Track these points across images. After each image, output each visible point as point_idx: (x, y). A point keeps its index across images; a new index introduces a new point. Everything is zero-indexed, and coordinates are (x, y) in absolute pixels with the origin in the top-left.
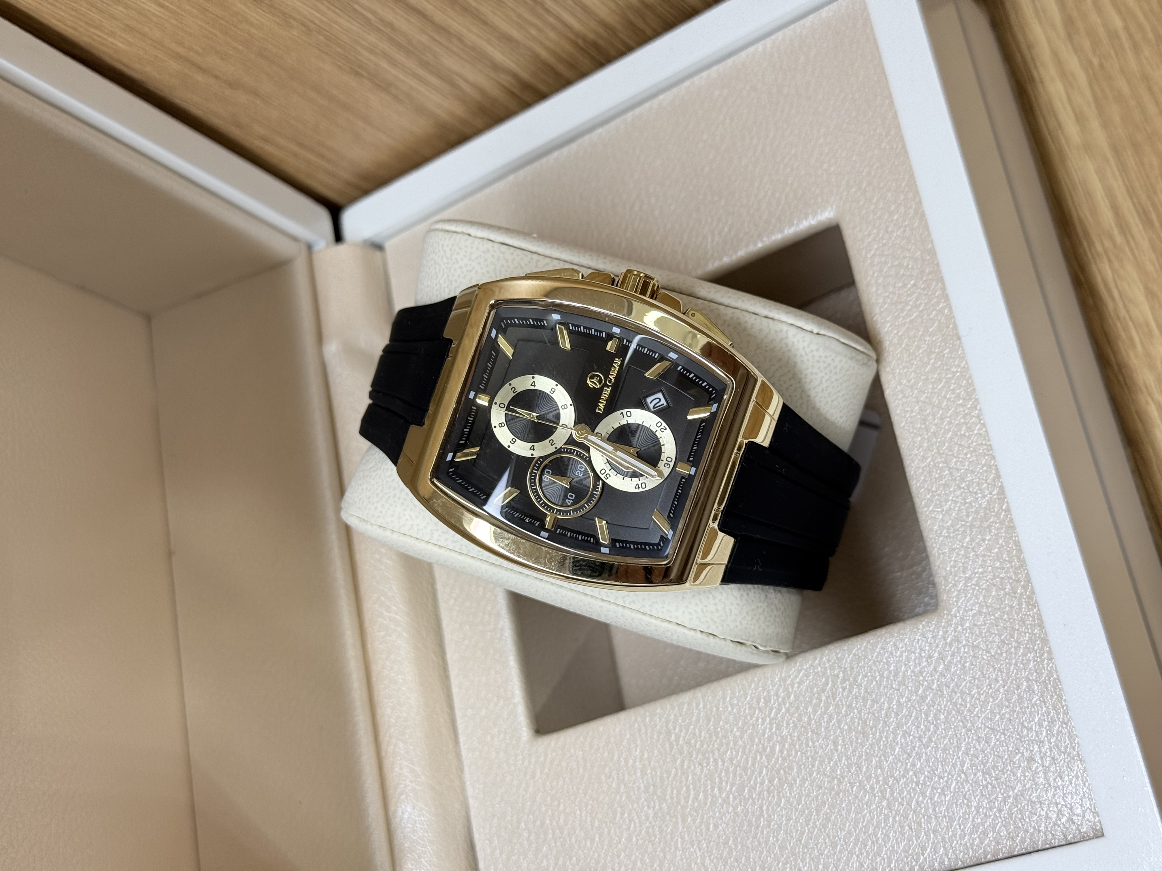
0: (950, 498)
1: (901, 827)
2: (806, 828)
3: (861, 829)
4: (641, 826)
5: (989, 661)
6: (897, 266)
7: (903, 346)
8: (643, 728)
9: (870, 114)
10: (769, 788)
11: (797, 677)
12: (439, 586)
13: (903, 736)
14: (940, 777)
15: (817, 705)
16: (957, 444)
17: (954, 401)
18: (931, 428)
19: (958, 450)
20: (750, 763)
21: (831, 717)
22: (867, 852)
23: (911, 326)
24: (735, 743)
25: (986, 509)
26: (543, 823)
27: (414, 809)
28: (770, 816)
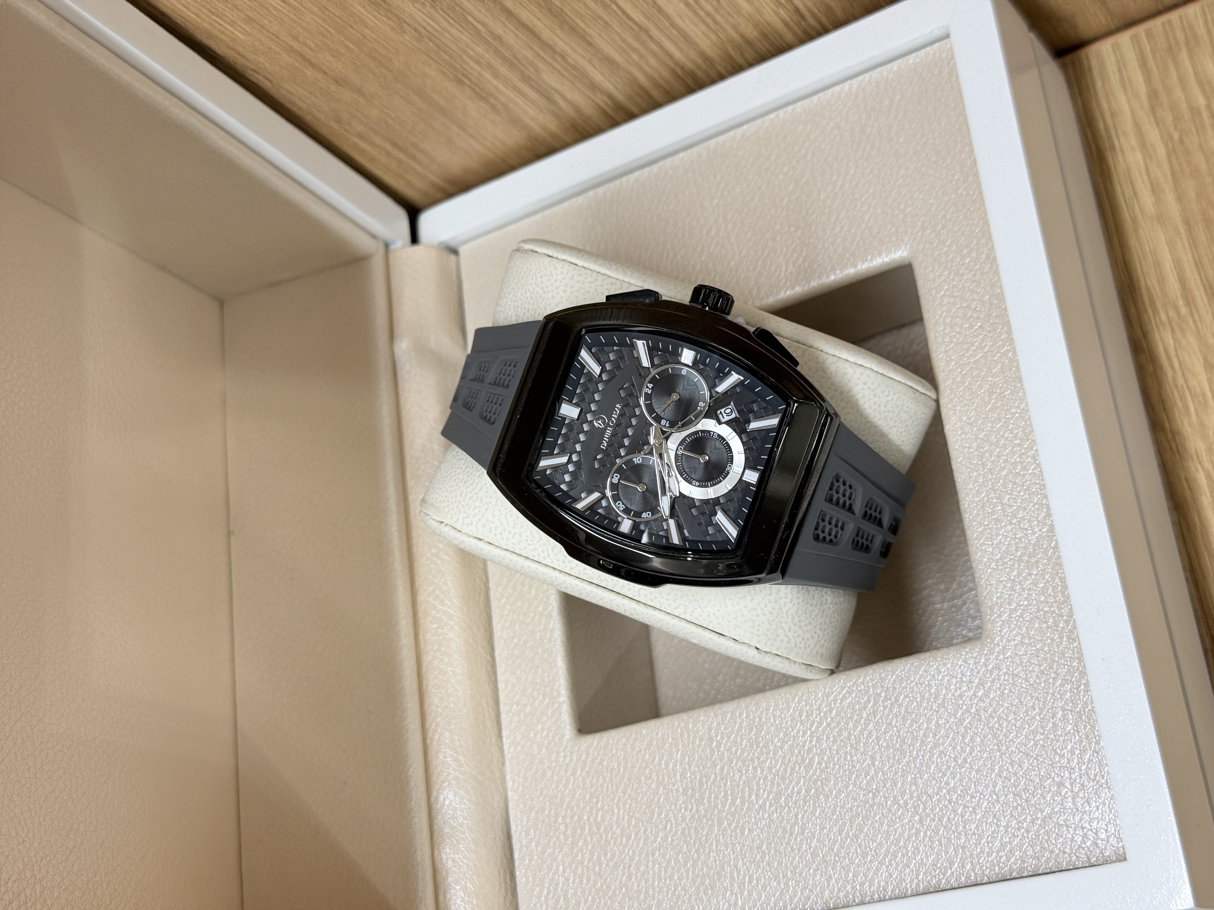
0: (1001, 532)
1: (931, 842)
2: (839, 838)
3: (893, 841)
4: (677, 827)
5: (1027, 689)
6: (965, 307)
7: (966, 384)
8: (686, 733)
9: (950, 160)
10: (806, 797)
11: (840, 693)
12: (492, 584)
13: (940, 755)
14: (972, 797)
15: (858, 722)
16: (1011, 481)
17: (1011, 441)
18: (987, 465)
19: (1013, 487)
20: (788, 772)
21: (870, 734)
22: (897, 863)
23: (975, 366)
24: (775, 754)
25: (1035, 545)
26: (580, 818)
27: (455, 796)
28: (804, 824)
